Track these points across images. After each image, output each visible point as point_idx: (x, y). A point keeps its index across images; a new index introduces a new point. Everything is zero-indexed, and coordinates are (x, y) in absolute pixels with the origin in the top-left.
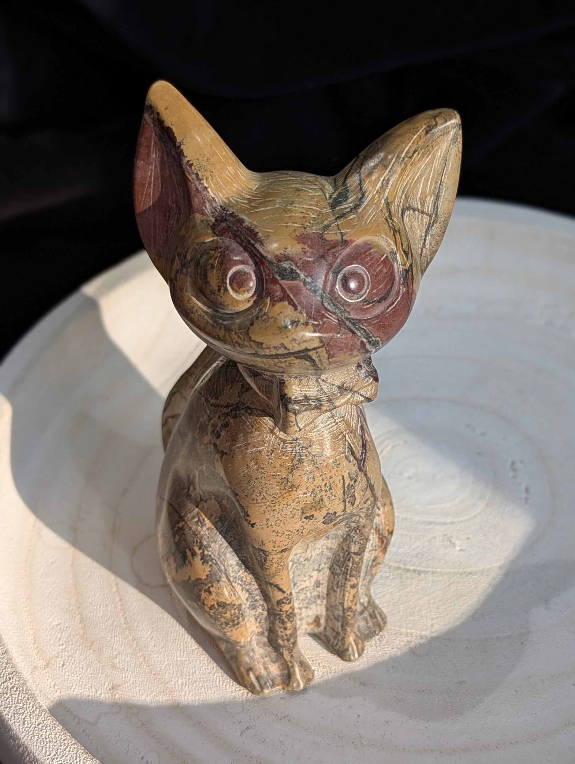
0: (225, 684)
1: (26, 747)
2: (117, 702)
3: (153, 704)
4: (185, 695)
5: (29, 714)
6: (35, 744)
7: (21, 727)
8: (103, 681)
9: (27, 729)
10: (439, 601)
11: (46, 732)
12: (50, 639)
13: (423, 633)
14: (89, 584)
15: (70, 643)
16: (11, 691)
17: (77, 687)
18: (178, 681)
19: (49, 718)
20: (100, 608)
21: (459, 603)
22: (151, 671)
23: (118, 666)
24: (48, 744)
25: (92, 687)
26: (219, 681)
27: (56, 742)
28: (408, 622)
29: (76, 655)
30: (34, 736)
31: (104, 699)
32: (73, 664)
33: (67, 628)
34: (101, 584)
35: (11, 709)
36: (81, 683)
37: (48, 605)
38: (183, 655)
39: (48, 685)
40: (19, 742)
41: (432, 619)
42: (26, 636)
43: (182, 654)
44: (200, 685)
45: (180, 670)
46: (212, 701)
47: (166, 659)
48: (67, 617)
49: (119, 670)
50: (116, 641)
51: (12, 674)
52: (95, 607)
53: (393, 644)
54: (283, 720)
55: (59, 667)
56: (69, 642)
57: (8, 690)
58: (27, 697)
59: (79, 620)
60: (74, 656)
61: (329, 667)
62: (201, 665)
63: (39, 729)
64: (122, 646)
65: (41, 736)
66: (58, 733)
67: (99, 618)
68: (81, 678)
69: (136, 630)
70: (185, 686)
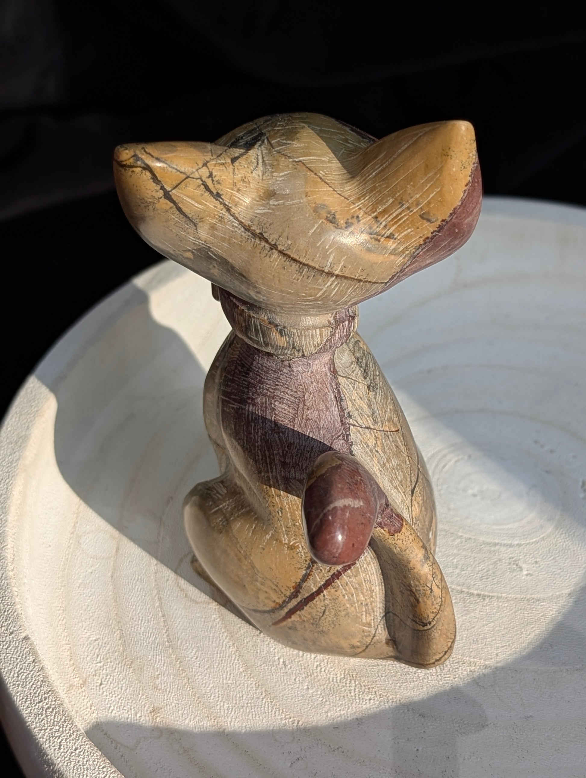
0: (274, 711)
1: (61, 773)
2: (158, 726)
3: (197, 730)
4: (231, 721)
5: (66, 737)
6: (71, 771)
7: (57, 752)
8: (143, 703)
9: (63, 754)
10: (504, 628)
11: (84, 759)
12: (88, 656)
13: (487, 663)
14: (130, 597)
15: (109, 660)
16: (46, 712)
17: (115, 708)
18: (224, 705)
19: (86, 743)
20: (141, 623)
21: (527, 631)
22: (195, 693)
23: (159, 687)
24: (86, 772)
25: (131, 709)
26: (268, 707)
27: (94, 770)
28: (471, 650)
29: (115, 674)
30: (71, 762)
31: (144, 722)
32: (111, 683)
33: (105, 644)
34: (143, 597)
35: (47, 731)
36: (120, 704)
37: (86, 619)
38: (230, 678)
39: (84, 705)
40: (53, 768)
41: (498, 648)
42: (61, 652)
43: (228, 676)
44: (248, 711)
45: (226, 693)
46: (261, 728)
47: (211, 682)
48: (106, 632)
49: (161, 691)
50: (157, 660)
51: (48, 693)
52: (136, 623)
53: (455, 673)
54: (336, 752)
55: (97, 686)
56: (107, 659)
57: (43, 710)
58: (63, 719)
59: (119, 636)
60: (112, 675)
61: (386, 696)
62: (249, 689)
63: (75, 754)
64: (164, 665)
65: (78, 762)
66: (96, 760)
67: (140, 634)
68: (119, 699)
69: (180, 649)
70: (232, 711)
